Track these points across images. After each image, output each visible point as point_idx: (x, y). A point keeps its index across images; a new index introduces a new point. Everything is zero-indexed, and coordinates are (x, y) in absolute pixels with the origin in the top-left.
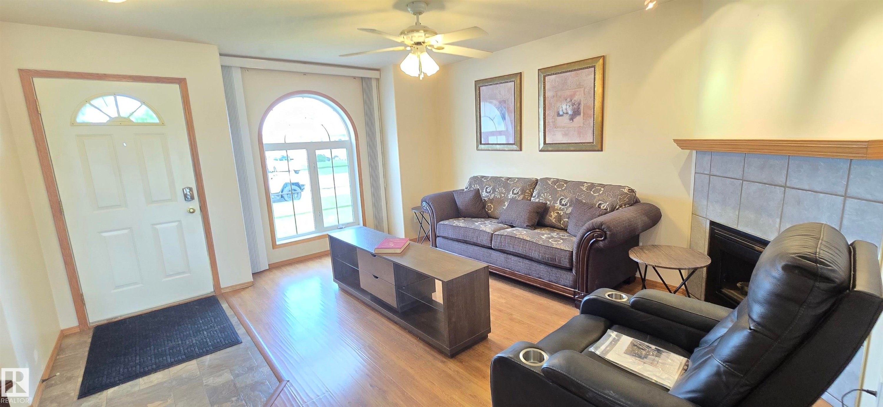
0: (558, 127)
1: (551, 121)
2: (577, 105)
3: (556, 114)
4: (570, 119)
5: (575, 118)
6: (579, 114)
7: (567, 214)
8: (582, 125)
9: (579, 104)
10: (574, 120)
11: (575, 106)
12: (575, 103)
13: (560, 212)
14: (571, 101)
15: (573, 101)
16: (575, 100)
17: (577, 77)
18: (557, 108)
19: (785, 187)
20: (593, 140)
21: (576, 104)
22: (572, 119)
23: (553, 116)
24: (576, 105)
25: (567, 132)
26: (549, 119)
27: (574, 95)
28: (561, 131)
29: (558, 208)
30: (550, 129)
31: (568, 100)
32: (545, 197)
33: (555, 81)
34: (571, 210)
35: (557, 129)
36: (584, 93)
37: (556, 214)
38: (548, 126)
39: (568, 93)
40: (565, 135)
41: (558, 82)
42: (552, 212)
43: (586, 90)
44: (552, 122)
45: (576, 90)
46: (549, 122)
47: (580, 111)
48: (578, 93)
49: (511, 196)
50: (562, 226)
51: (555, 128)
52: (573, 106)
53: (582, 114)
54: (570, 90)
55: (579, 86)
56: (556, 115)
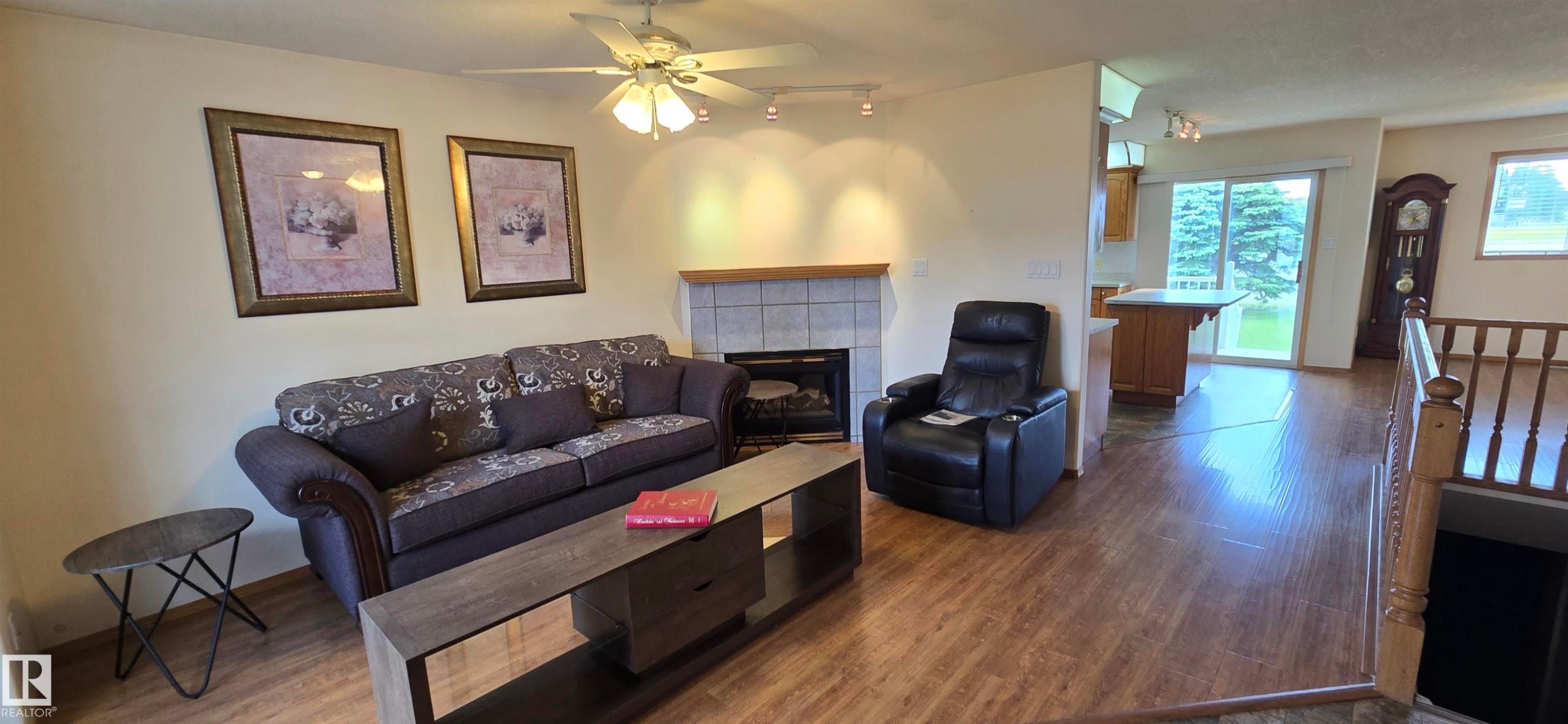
0: (504, 255)
1: (488, 241)
2: (538, 218)
3: (498, 230)
4: (527, 241)
5: (536, 239)
6: (544, 233)
7: (612, 391)
8: (550, 252)
9: (542, 216)
10: (535, 242)
11: (533, 218)
12: (533, 214)
13: (600, 392)
14: (526, 209)
15: (529, 209)
16: (533, 209)
17: (534, 170)
18: (499, 219)
19: (808, 304)
20: (572, 275)
21: (535, 215)
22: (531, 241)
23: (493, 234)
24: (535, 218)
25: (524, 263)
26: (485, 238)
27: (531, 198)
28: (512, 261)
29: (596, 387)
30: (488, 257)
31: (521, 207)
32: (560, 377)
33: (491, 167)
34: (614, 384)
35: (504, 258)
36: (548, 199)
37: (598, 398)
38: (484, 252)
39: (518, 195)
40: (522, 268)
41: (496, 170)
42: (591, 397)
43: (551, 195)
44: (492, 244)
45: (534, 192)
46: (484, 244)
47: (543, 229)
48: (537, 198)
49: (484, 397)
50: (611, 413)
51: (500, 255)
52: (530, 218)
53: (548, 234)
54: (521, 190)
55: (539, 187)
56: (499, 233)
